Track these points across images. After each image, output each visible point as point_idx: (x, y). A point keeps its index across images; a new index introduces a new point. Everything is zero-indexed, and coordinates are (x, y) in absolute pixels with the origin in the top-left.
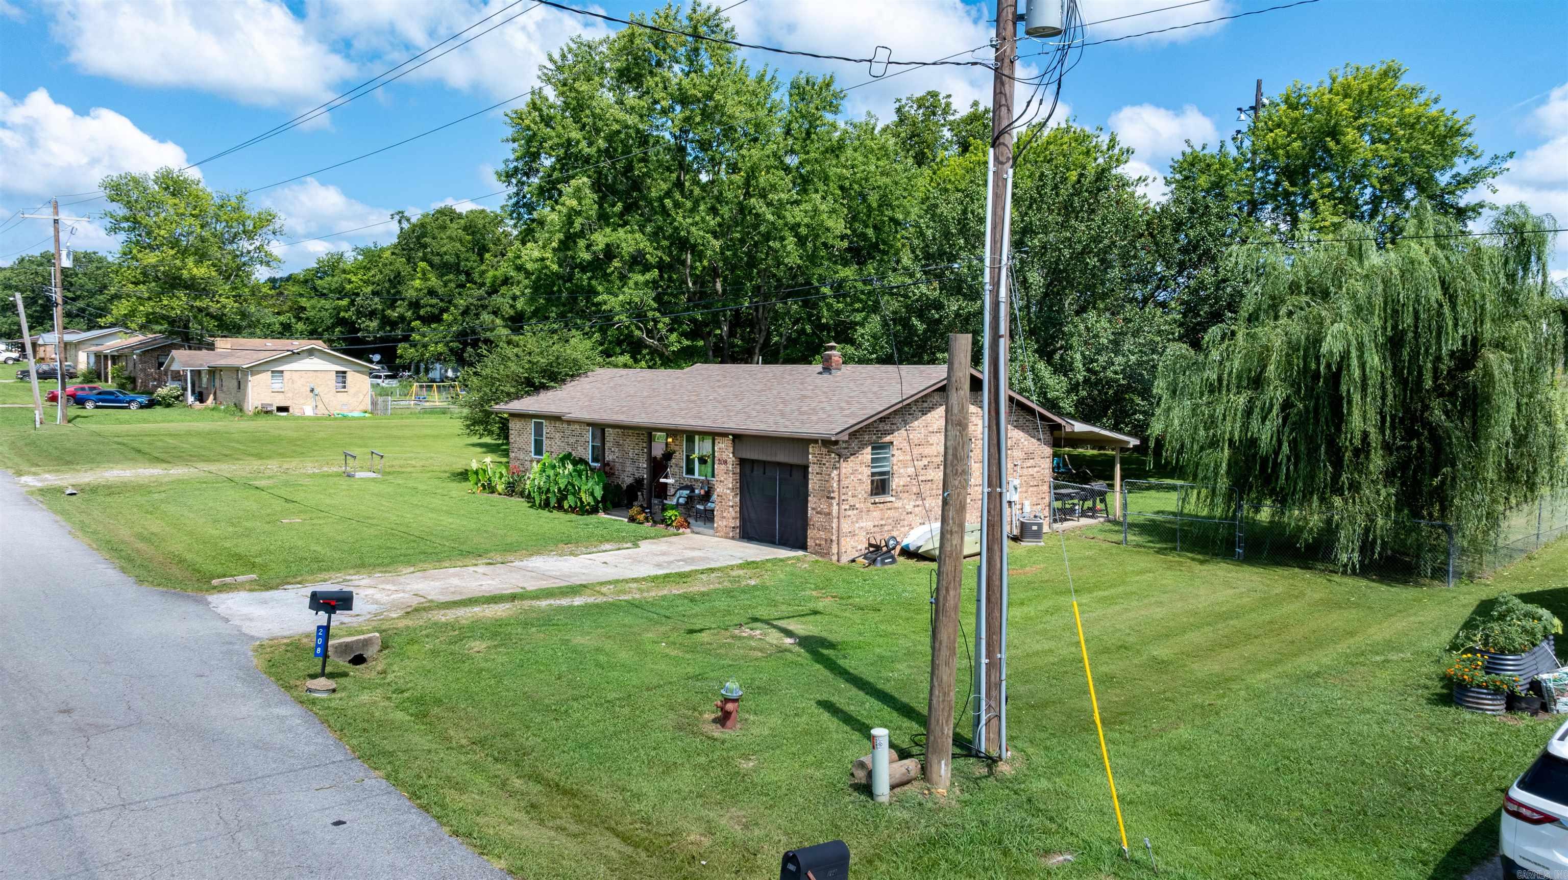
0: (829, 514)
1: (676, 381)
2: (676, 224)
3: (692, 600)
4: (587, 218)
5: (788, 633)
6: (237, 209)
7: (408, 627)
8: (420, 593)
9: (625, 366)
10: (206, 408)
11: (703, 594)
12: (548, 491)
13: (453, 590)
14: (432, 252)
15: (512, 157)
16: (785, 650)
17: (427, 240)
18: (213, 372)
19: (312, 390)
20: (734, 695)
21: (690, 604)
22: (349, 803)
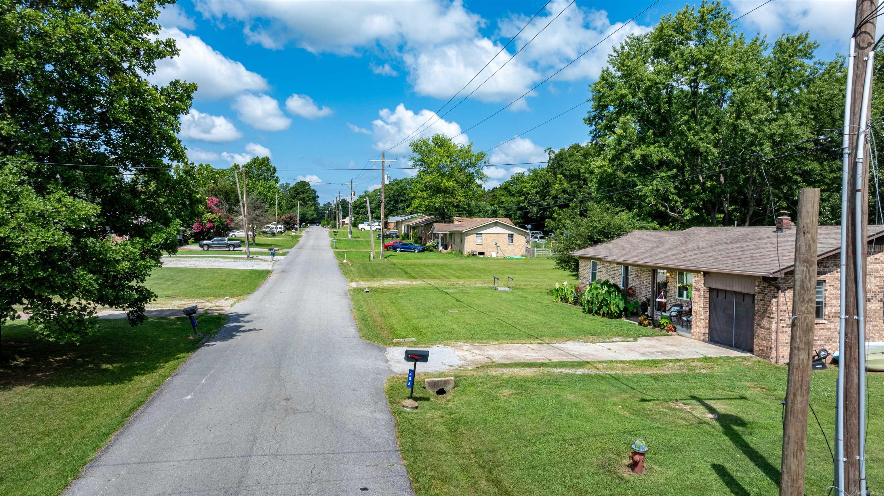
0: (770, 329)
1: (677, 238)
2: (689, 140)
3: (656, 379)
4: (631, 141)
5: (712, 410)
6: (468, 151)
7: (473, 376)
8: (491, 357)
9: (654, 229)
10: (448, 253)
11: (665, 376)
12: (592, 303)
13: (509, 357)
14: (566, 169)
15: (592, 110)
16: (705, 423)
17: (563, 162)
18: (452, 234)
19: (496, 244)
20: (641, 450)
21: (653, 382)
22: (378, 477)
